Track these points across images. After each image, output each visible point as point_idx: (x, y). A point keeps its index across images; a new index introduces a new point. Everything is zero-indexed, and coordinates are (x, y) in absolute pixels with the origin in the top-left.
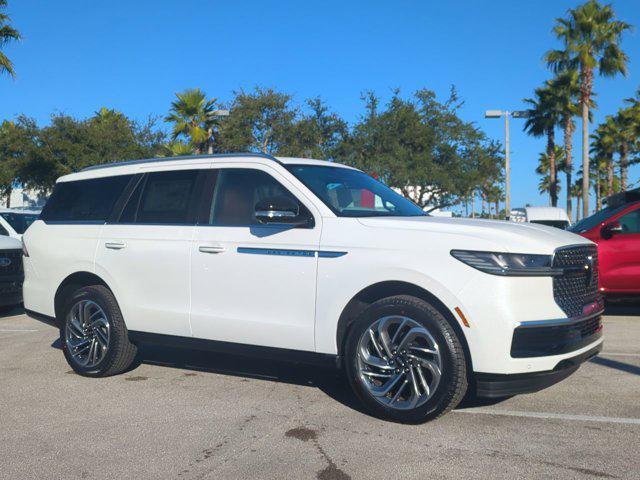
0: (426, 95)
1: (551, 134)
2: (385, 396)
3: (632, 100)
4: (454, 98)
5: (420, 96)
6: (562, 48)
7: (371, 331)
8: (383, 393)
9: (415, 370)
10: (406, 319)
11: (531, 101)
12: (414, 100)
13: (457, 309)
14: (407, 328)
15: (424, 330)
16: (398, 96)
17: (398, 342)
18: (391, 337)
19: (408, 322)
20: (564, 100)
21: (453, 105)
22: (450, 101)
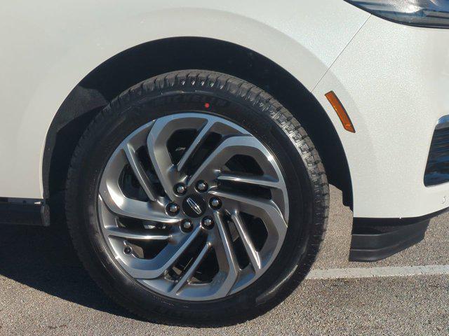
2: (161, 277)
7: (129, 146)
8: (157, 273)
9: (227, 219)
10: (212, 120)
13: (332, 97)
14: (213, 140)
15: (253, 142)
17: (190, 169)
18: (175, 158)
19: (217, 125)
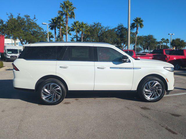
0: (27, 17)
1: (55, 30)
3: (72, 24)
4: (35, 18)
5: (25, 16)
6: (62, 10)
10: (155, 81)
11: (50, 21)
12: (24, 17)
13: (166, 79)
16: (20, 16)
20: (60, 22)
21: (34, 20)
22: (34, 19)
